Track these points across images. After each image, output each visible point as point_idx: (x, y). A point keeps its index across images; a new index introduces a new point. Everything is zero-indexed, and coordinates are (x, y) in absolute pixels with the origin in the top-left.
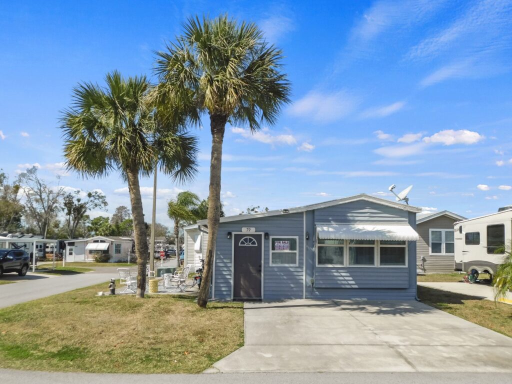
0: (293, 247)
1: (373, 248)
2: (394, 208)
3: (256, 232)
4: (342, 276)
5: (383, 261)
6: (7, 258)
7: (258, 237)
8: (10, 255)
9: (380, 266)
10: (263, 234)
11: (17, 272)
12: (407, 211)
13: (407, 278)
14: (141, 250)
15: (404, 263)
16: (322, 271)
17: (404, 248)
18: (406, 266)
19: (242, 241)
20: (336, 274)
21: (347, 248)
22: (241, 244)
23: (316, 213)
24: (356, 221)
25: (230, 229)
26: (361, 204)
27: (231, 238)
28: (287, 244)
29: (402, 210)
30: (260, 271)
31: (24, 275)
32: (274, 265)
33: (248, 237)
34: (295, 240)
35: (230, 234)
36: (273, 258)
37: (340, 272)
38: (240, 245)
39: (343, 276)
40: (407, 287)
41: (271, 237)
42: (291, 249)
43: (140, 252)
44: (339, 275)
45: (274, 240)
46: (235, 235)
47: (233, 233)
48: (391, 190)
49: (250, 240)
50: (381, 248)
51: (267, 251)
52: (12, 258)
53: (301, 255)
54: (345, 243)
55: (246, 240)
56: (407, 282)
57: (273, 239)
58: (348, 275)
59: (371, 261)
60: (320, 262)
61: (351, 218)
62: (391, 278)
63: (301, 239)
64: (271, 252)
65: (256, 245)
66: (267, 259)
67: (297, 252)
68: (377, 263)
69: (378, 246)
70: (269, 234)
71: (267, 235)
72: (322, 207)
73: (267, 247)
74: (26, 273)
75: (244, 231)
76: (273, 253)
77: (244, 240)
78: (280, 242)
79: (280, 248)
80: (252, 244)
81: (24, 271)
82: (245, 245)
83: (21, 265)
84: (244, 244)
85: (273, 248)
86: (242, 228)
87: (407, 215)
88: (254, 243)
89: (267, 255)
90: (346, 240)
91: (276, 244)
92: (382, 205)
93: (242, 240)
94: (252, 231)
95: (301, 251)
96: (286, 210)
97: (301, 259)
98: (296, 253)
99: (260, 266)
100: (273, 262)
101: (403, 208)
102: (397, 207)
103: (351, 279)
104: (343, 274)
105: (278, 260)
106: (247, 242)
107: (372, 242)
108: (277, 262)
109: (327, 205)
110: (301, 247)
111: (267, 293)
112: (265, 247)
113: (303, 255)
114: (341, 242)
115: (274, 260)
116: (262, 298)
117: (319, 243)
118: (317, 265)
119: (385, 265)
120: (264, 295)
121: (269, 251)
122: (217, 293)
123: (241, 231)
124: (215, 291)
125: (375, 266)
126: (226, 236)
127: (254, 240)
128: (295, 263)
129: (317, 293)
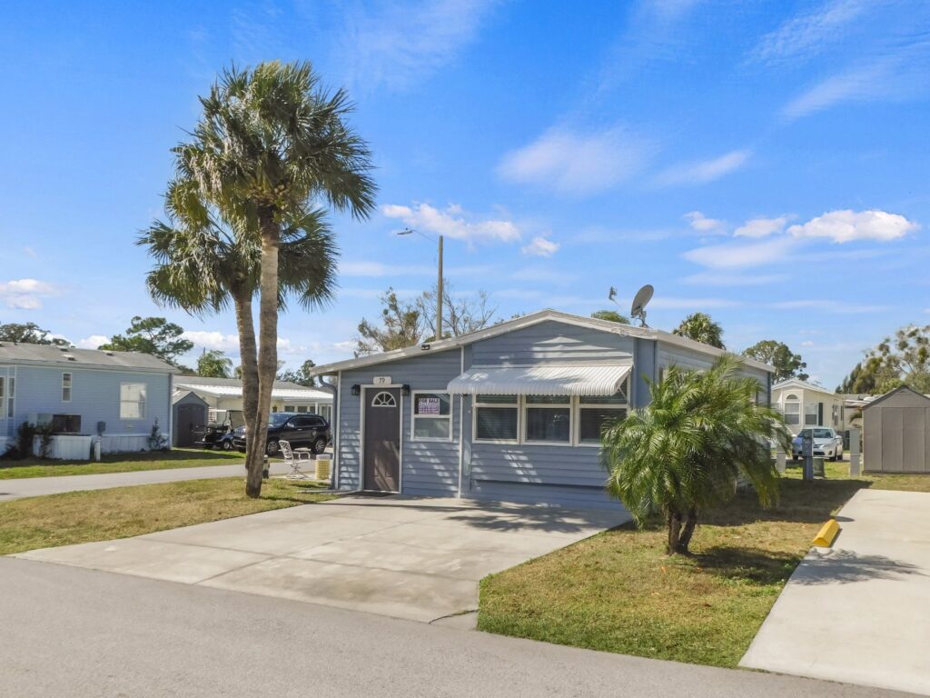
0: (444, 410)
1: (567, 410)
2: (606, 332)
3: (392, 383)
4: (514, 461)
5: (584, 435)
7: (396, 392)
9: (577, 444)
10: (401, 386)
12: (628, 337)
16: (483, 451)
17: (624, 411)
19: (376, 400)
21: (521, 410)
22: (376, 403)
23: (474, 348)
24: (539, 360)
25: (355, 380)
27: (358, 394)
28: (437, 405)
29: (618, 335)
30: (398, 448)
32: (418, 439)
33: (385, 393)
34: (447, 397)
35: (357, 388)
36: (416, 428)
37: (510, 454)
38: (373, 405)
39: (517, 462)
41: (414, 392)
42: (441, 413)
44: (510, 458)
45: (418, 397)
46: (366, 389)
47: (363, 387)
49: (388, 397)
50: (583, 411)
51: (407, 415)
53: (456, 423)
54: (519, 402)
55: (381, 397)
57: (416, 395)
58: (525, 459)
59: (567, 439)
60: (479, 436)
61: (540, 355)
64: (413, 416)
65: (395, 406)
66: (407, 429)
67: (450, 416)
68: (574, 440)
69: (574, 406)
70: (410, 387)
71: (407, 389)
72: (485, 336)
73: (407, 409)
75: (377, 382)
76: (416, 420)
77: (379, 397)
78: (426, 401)
79: (426, 410)
80: (390, 403)
82: (380, 405)
84: (379, 403)
85: (416, 412)
86: (373, 377)
87: (632, 345)
88: (392, 403)
89: (407, 421)
90: (521, 396)
91: (421, 404)
92: (586, 329)
93: (376, 397)
94: (388, 382)
95: (456, 416)
97: (456, 430)
98: (448, 420)
99: (399, 441)
100: (415, 434)
102: (609, 330)
103: (531, 466)
105: (424, 431)
106: (383, 401)
107: (566, 399)
108: (422, 435)
109: (489, 335)
110: (456, 409)
111: (407, 485)
112: (404, 409)
113: (459, 423)
114: (513, 399)
115: (417, 431)
116: (399, 492)
117: (477, 401)
118: (474, 441)
119: (589, 442)
120: (402, 488)
121: (410, 415)
122: (343, 481)
123: (372, 384)
124: (340, 479)
125: (570, 444)
126: (350, 391)
127: (392, 397)
128: (447, 436)
129: (479, 489)
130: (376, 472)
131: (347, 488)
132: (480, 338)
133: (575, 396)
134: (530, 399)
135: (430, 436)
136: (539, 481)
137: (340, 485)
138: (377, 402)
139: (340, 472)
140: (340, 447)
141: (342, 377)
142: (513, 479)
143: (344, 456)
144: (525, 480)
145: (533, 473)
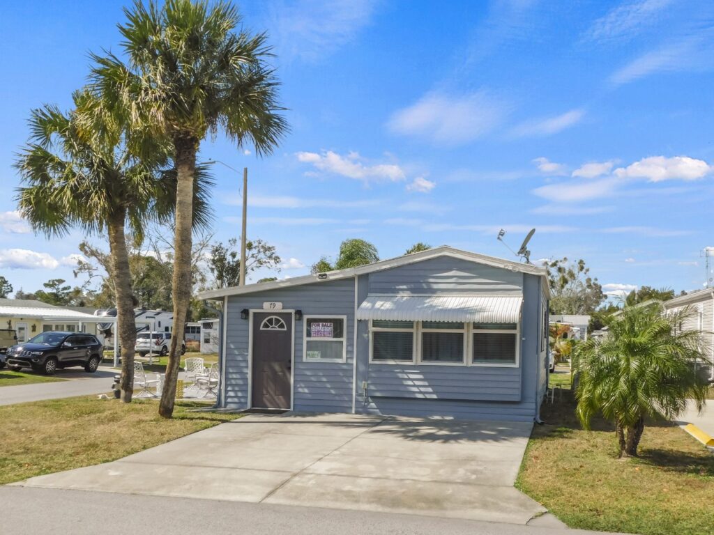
0: (338, 332)
1: (462, 335)
2: (499, 268)
3: (283, 309)
4: (409, 379)
5: (478, 355)
6: (64, 346)
7: (287, 317)
8: (68, 341)
9: (470, 364)
10: (293, 311)
11: (83, 366)
12: (519, 273)
13: (518, 385)
14: (124, 336)
15: (513, 359)
16: (380, 371)
17: (513, 336)
18: (517, 365)
19: (265, 323)
20: (400, 376)
21: (417, 334)
22: (263, 327)
23: (372, 278)
24: (434, 291)
25: (244, 305)
26: (446, 263)
27: (246, 318)
28: (329, 328)
29: (510, 271)
30: (290, 368)
31: (94, 370)
32: (309, 360)
33: (274, 317)
34: (341, 321)
35: (246, 312)
36: (308, 349)
37: (407, 373)
38: (261, 329)
39: (412, 380)
40: (517, 399)
41: (306, 317)
42: (335, 336)
43: (123, 338)
44: (406, 377)
45: (310, 322)
46: (255, 314)
47: (251, 311)
48: (498, 238)
49: (278, 321)
50: (475, 335)
51: (299, 338)
52: (70, 345)
53: (350, 344)
54: (415, 327)
55: (270, 321)
56: (518, 392)
57: (308, 320)
58: (419, 377)
59: (461, 360)
60: (376, 357)
61: (435, 286)
62: (490, 385)
63: (350, 320)
64: (305, 339)
65: (285, 329)
66: (299, 350)
67: (344, 339)
68: (468, 360)
69: (468, 331)
70: (303, 312)
71: (299, 313)
73: (299, 332)
74: (96, 368)
75: (267, 307)
76: (308, 342)
77: (268, 321)
78: (319, 325)
79: (319, 333)
80: (280, 327)
81: (93, 364)
82: (269, 329)
83: (87, 355)
84: (268, 327)
85: (309, 335)
86: (262, 302)
87: (521, 279)
88: (282, 326)
89: (299, 344)
90: (418, 322)
91: (313, 328)
92: (479, 264)
93: (265, 321)
94: (279, 307)
95: (350, 339)
97: (350, 352)
98: (342, 342)
99: (290, 361)
100: (307, 355)
101: (510, 268)
102: (502, 266)
103: (426, 384)
104: (412, 376)
105: (316, 352)
106: (272, 324)
107: (460, 325)
108: (313, 356)
109: (387, 266)
110: (350, 333)
111: (298, 402)
112: (295, 332)
113: (353, 345)
114: (410, 324)
115: (310, 352)
116: (292, 409)
117: (374, 326)
118: (371, 361)
119: (481, 362)
120: (294, 405)
121: (302, 338)
122: (229, 400)
123: (263, 308)
124: (226, 397)
125: (464, 364)
126: (239, 315)
127: (282, 321)
128: (341, 357)
129: (373, 405)
130: (265, 392)
131: (233, 406)
132: (378, 269)
133: (469, 323)
134: (426, 324)
135: (323, 356)
136: (435, 396)
137: (226, 403)
138: (266, 326)
139: (226, 391)
140: (227, 368)
141: (228, 302)
142: (407, 395)
143: (230, 376)
144: (420, 396)
145: (430, 390)
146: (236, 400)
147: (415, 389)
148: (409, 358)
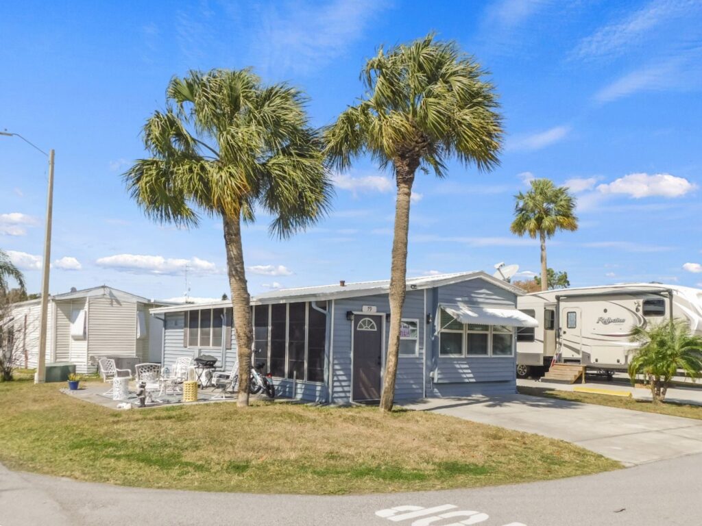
1: (486, 335)
3: (377, 312)
4: (461, 368)
5: (495, 350)
7: (379, 319)
9: (492, 356)
10: (384, 315)
13: (513, 370)
16: (445, 363)
17: (510, 336)
18: (513, 356)
19: (360, 324)
20: (458, 366)
21: (465, 334)
23: (440, 291)
25: (349, 307)
26: (479, 283)
27: (350, 319)
28: (408, 329)
30: (379, 364)
33: (367, 319)
34: (416, 324)
35: (350, 314)
37: (460, 364)
40: (512, 380)
42: (412, 336)
46: (356, 315)
47: (354, 313)
48: (499, 269)
49: (369, 323)
50: (493, 335)
53: (421, 343)
55: (364, 322)
56: (512, 374)
58: (467, 366)
59: (485, 352)
60: (442, 352)
61: (475, 299)
62: (501, 370)
63: (421, 323)
65: (376, 330)
67: (417, 338)
68: (490, 354)
69: (491, 333)
71: (389, 317)
72: (449, 283)
75: (366, 310)
80: (371, 328)
82: (364, 329)
84: (363, 327)
86: (362, 306)
88: (373, 327)
90: (466, 325)
92: (495, 285)
93: (361, 322)
94: (373, 310)
95: (421, 338)
96: (415, 286)
97: (421, 349)
98: (416, 340)
99: (380, 357)
101: (513, 291)
103: (470, 371)
104: (463, 366)
106: (365, 325)
107: (486, 327)
110: (421, 333)
112: (386, 332)
113: (423, 343)
114: (461, 327)
118: (439, 356)
122: (336, 395)
123: (362, 311)
124: (333, 392)
125: (489, 356)
126: (344, 316)
127: (373, 322)
128: (413, 352)
129: (436, 390)
130: (362, 386)
131: (338, 400)
133: (491, 326)
134: (471, 327)
136: (473, 380)
137: (333, 398)
138: (361, 327)
139: (333, 387)
140: (334, 364)
141: (335, 304)
143: (337, 372)
144: (467, 381)
145: (471, 375)
146: (343, 395)
147: (464, 376)
148: (460, 352)
